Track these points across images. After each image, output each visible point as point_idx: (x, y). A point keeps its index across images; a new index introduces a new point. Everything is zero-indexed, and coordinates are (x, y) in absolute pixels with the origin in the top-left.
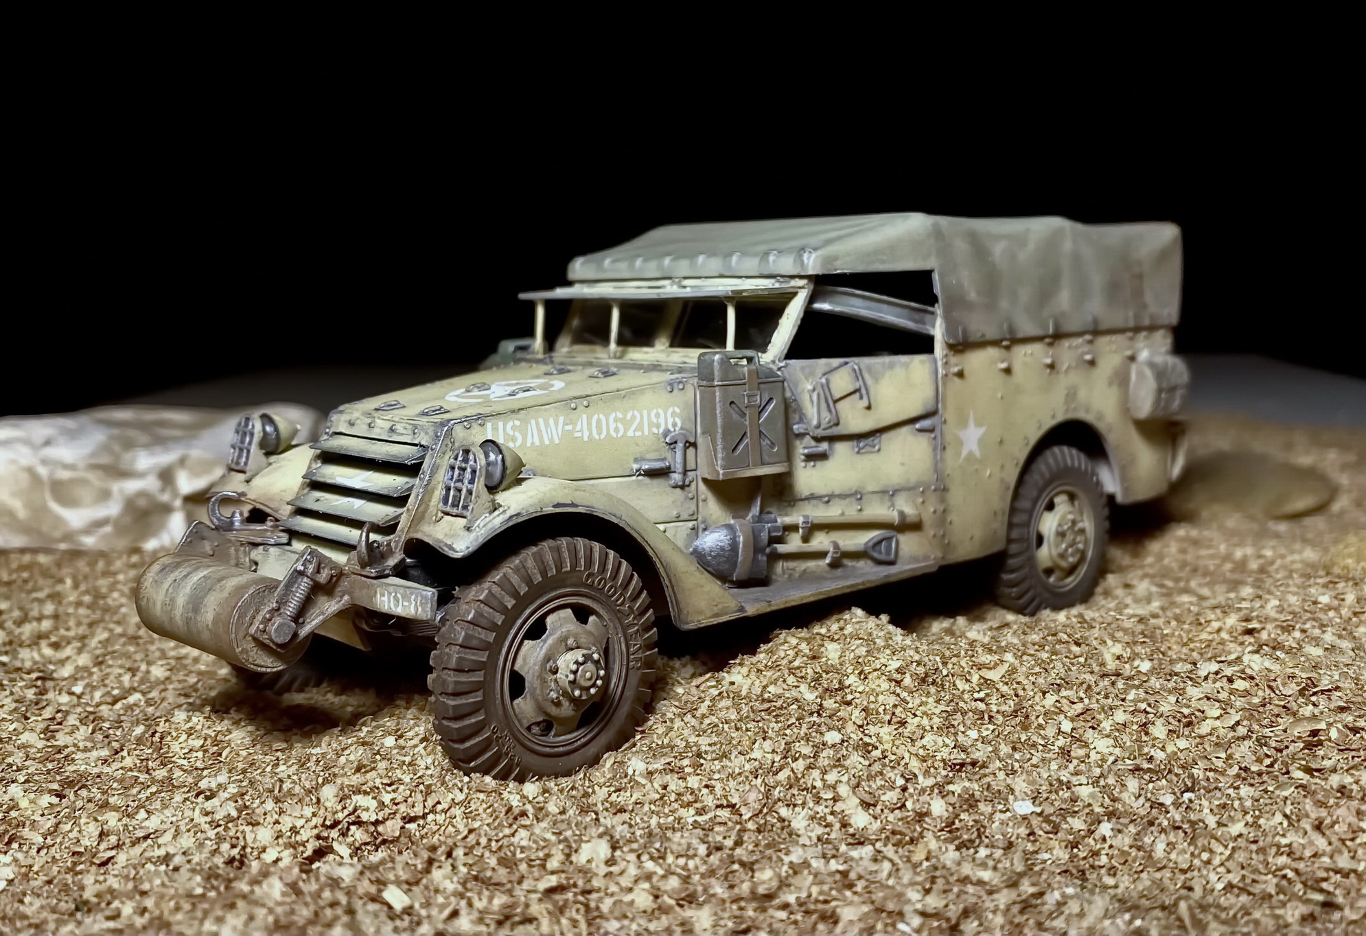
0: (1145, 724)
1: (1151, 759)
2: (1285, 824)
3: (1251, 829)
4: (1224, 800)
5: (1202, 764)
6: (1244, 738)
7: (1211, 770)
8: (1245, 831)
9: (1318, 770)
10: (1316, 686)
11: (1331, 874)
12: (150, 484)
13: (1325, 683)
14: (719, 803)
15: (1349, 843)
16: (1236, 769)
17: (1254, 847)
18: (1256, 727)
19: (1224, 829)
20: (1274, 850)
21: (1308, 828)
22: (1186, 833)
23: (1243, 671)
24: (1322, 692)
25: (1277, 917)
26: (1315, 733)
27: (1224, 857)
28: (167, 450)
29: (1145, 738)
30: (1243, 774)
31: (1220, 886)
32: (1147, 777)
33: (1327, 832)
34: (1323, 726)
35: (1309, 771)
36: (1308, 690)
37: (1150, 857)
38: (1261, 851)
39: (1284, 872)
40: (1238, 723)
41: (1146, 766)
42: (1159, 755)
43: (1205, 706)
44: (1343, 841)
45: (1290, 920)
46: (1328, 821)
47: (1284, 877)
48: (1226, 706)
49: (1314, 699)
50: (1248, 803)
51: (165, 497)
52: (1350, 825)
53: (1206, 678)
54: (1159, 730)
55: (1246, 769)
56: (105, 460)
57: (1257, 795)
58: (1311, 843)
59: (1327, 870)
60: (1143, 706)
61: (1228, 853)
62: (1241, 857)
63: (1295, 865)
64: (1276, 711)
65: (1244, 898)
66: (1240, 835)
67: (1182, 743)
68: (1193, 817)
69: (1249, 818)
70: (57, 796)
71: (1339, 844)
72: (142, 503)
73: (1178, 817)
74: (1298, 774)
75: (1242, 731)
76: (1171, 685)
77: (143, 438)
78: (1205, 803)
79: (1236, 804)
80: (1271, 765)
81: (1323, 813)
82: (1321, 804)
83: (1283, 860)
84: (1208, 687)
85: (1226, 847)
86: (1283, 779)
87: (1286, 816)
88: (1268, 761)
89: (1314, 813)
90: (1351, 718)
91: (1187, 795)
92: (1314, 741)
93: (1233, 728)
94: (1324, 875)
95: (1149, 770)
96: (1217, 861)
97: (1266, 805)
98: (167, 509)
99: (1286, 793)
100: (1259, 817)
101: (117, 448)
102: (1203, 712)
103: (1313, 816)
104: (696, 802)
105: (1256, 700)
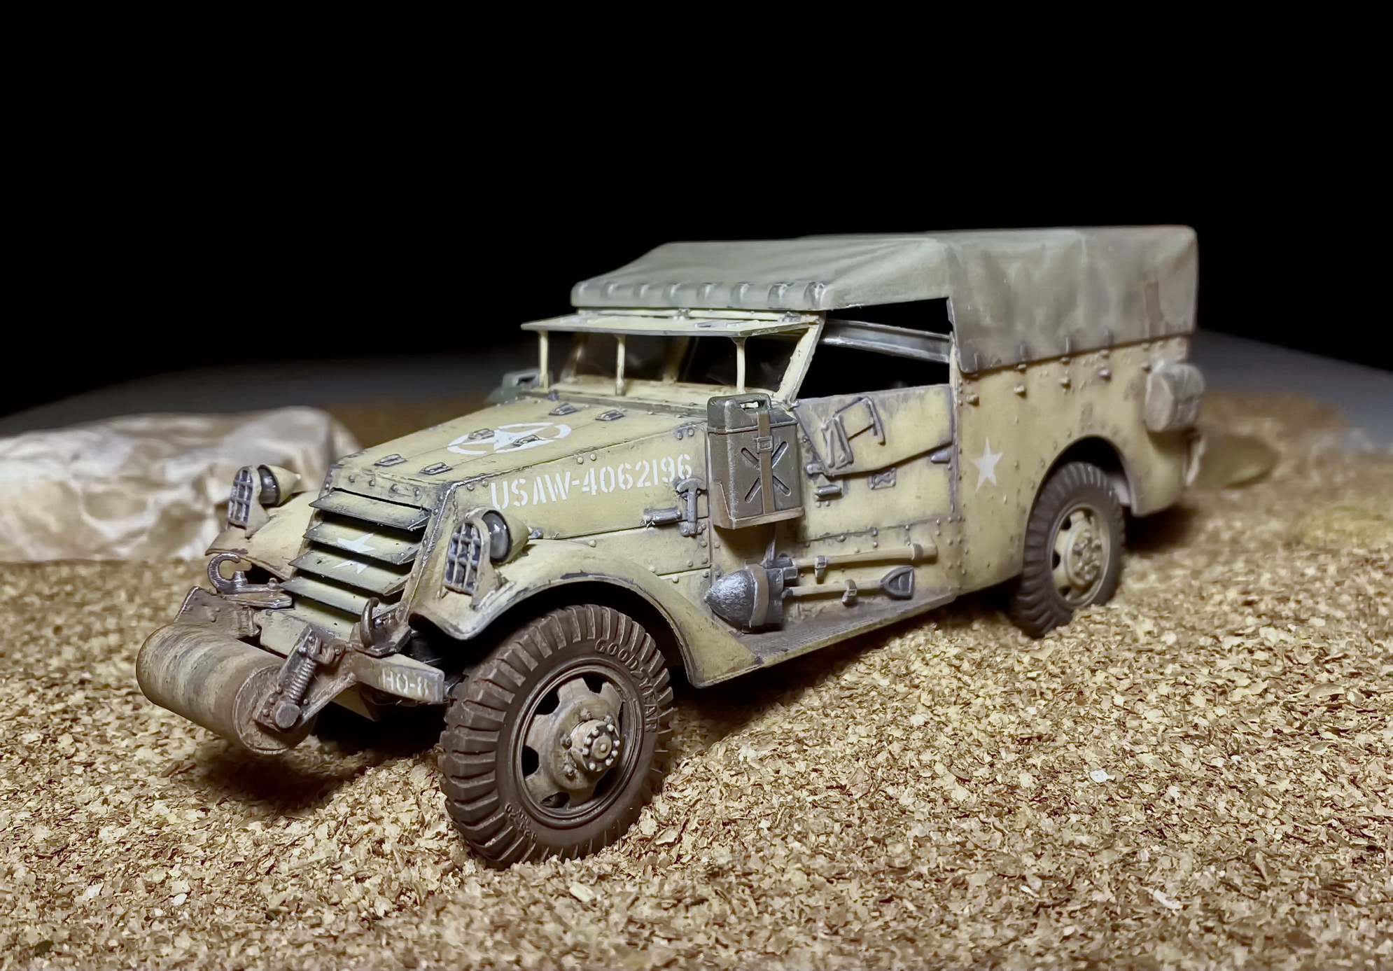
0: (1186, 696)
1: (1196, 726)
2: (1324, 779)
3: (1296, 786)
4: (1268, 761)
5: (1241, 729)
6: (1272, 704)
7: (1249, 734)
8: (1290, 788)
9: (1344, 731)
10: (1327, 655)
11: (1371, 821)
12: (185, 494)
13: (1335, 653)
14: (829, 784)
15: (1381, 794)
16: (1270, 733)
17: (1301, 801)
18: (1281, 694)
19: (1273, 786)
20: (1319, 802)
21: (1345, 782)
22: (1241, 792)
23: (1262, 644)
24: (1334, 660)
25: (1334, 861)
26: (1334, 697)
27: (1277, 811)
28: (195, 460)
29: (1187, 708)
30: (1279, 737)
31: (1278, 837)
32: (1196, 743)
33: (1362, 786)
34: (1341, 691)
35: (1337, 732)
36: (1322, 658)
37: (1215, 813)
38: (1309, 804)
39: (1329, 822)
40: (1266, 691)
41: (1192, 732)
42: (1203, 723)
43: (1234, 676)
44: (1376, 792)
45: (1343, 863)
46: (1361, 776)
47: (1330, 825)
48: (1253, 677)
49: (1328, 666)
50: (1290, 763)
51: (198, 507)
52: (1380, 778)
53: (1230, 651)
54: (1199, 700)
55: (1279, 732)
56: (135, 471)
57: (1295, 755)
58: (1350, 796)
59: (1366, 818)
60: (1182, 679)
61: (1279, 807)
62: (1292, 810)
63: (1337, 815)
64: (1296, 678)
65: (1300, 846)
66: (1287, 791)
67: (1220, 711)
68: (1242, 776)
69: (1293, 776)
70: (203, 810)
71: (1372, 796)
72: (176, 513)
73: (1231, 778)
74: (1329, 735)
75: (1270, 698)
76: (1202, 659)
77: (166, 448)
78: (1252, 764)
79: (1280, 764)
80: (1301, 728)
81: (1356, 769)
82: (1352, 761)
83: (1327, 811)
84: (1234, 659)
85: (1277, 802)
86: (1314, 739)
87: (1324, 773)
88: (1297, 724)
89: (1349, 769)
90: (1362, 683)
91: (1235, 758)
92: (1334, 704)
93: (1261, 695)
94: (1365, 823)
95: (1197, 737)
96: (1271, 814)
97: (1305, 763)
98: (200, 518)
99: (1321, 753)
100: (1300, 775)
101: (143, 459)
102: (1233, 682)
103: (1348, 771)
104: (808, 784)
105: (1277, 669)
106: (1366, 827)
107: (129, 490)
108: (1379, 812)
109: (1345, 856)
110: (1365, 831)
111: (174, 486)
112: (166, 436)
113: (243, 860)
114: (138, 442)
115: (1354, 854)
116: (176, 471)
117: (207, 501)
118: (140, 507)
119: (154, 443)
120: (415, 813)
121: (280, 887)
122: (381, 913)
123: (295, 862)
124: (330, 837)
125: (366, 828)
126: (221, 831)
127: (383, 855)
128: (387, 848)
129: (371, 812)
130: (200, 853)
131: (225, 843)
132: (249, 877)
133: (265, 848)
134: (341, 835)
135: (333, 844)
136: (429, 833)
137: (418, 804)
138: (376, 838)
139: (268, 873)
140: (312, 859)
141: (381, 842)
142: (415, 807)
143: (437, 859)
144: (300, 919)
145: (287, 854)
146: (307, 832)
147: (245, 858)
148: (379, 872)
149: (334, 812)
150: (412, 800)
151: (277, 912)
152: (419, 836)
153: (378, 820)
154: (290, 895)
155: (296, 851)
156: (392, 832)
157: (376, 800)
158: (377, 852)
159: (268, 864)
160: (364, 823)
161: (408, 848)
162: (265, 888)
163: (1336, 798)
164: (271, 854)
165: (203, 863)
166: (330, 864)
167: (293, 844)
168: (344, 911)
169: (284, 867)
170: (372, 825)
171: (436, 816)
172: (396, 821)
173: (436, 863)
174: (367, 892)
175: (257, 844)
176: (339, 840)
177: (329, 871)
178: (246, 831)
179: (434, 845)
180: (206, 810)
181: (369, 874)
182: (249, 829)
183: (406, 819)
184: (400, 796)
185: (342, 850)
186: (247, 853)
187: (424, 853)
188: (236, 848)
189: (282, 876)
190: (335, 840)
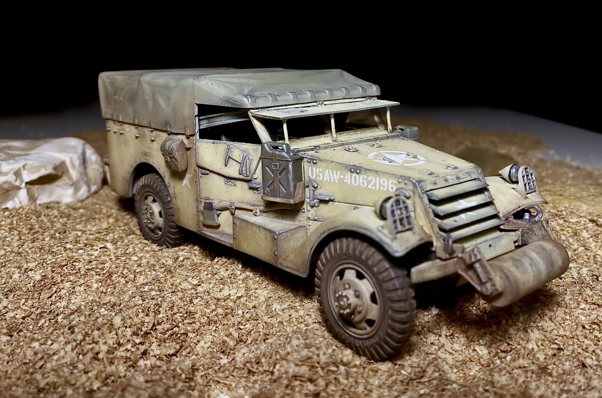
11: (558, 336)
12: (10, 177)
15: (562, 325)
28: (17, 162)
33: (554, 321)
51: (17, 183)
52: (562, 318)
71: (559, 325)
72: (6, 186)
98: (18, 188)
104: (304, 321)
106: (556, 339)
108: (562, 332)
109: (548, 353)
110: (556, 341)
111: (6, 174)
113: (28, 361)
115: (552, 352)
116: (7, 167)
117: (22, 181)
120: (115, 339)
121: (46, 376)
122: (95, 388)
123: (54, 363)
124: (73, 350)
125: (91, 346)
126: (18, 346)
127: (98, 360)
128: (100, 356)
129: (93, 339)
131: (20, 353)
132: (31, 370)
133: (40, 356)
134: (78, 349)
135: (74, 354)
136: (122, 349)
137: (117, 334)
138: (95, 352)
139: (40, 368)
140: (64, 361)
141: (98, 353)
142: (115, 336)
143: (125, 360)
144: (55, 393)
145: (51, 359)
146: (61, 347)
147: (30, 360)
148: (97, 367)
149: (75, 338)
150: (114, 332)
151: (43, 389)
152: (116, 350)
153: (97, 343)
154: (51, 380)
155: (55, 357)
156: (104, 348)
157: (96, 333)
158: (96, 358)
159: (40, 364)
160: (90, 344)
161: (111, 356)
162: (38, 376)
164: (43, 358)
165: (8, 363)
166: (72, 364)
167: (54, 354)
168: (77, 389)
169: (49, 366)
170: (94, 345)
171: (126, 341)
172: (105, 343)
173: (125, 363)
174: (89, 378)
175: (36, 354)
176: (77, 352)
177: (71, 368)
178: (30, 347)
179: (124, 354)
180: (11, 336)
181: (90, 369)
182: (32, 346)
183: (110, 342)
184: (108, 331)
185: (78, 357)
186: (30, 358)
187: (119, 358)
188: (25, 355)
189: (46, 370)
190: (75, 352)
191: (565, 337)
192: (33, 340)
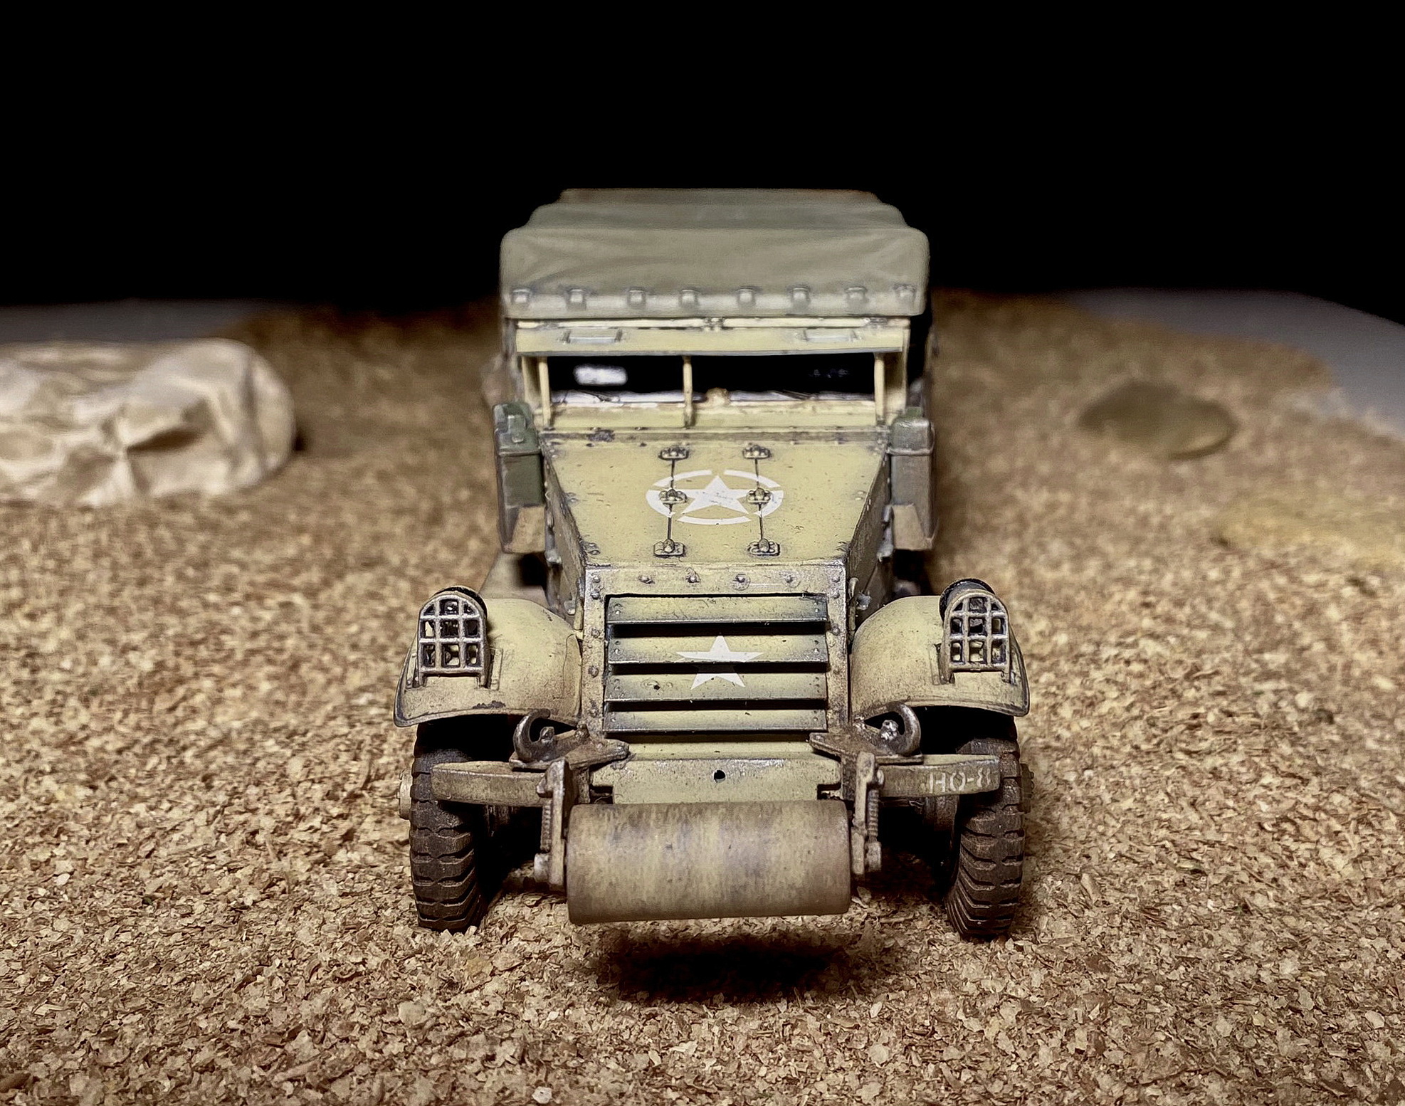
0: (1054, 707)
1: (1058, 738)
2: (1167, 800)
3: (1139, 805)
4: (1117, 778)
5: (1101, 743)
6: (1136, 718)
7: (1107, 748)
8: (1133, 806)
9: (1196, 752)
10: (1199, 671)
11: (1200, 845)
12: (93, 436)
13: (1207, 669)
15: (1216, 818)
16: (1128, 749)
17: (1140, 821)
18: (1147, 708)
19: (1117, 804)
20: (1156, 824)
21: (1184, 804)
22: (1085, 808)
23: (1139, 655)
24: (1204, 676)
25: (1157, 883)
26: (1195, 716)
27: (1116, 830)
28: (107, 399)
29: (1053, 718)
30: (1135, 753)
31: (1112, 855)
32: (1054, 755)
33: (1199, 809)
34: (1202, 710)
35: (1189, 753)
36: (1192, 675)
37: (1057, 828)
38: (1147, 825)
39: (1163, 843)
40: (1132, 705)
41: (1054, 744)
42: (1066, 734)
43: (1105, 688)
44: (1212, 816)
45: (1166, 885)
46: (1201, 799)
47: (1163, 846)
48: (1123, 688)
49: (1196, 683)
50: (1137, 782)
51: (108, 449)
52: (1218, 802)
53: (1107, 661)
54: (1066, 711)
55: (1137, 748)
56: (41, 411)
57: (1145, 773)
58: (1186, 819)
59: (1197, 842)
60: (1053, 689)
61: (1119, 826)
62: (1130, 830)
63: (1173, 837)
64: (1164, 693)
65: (1131, 866)
66: (1130, 809)
67: (1085, 723)
68: (1092, 793)
69: (1138, 796)
70: (91, 787)
71: (1208, 819)
72: (85, 455)
73: (1079, 794)
74: (1180, 755)
75: (1135, 712)
76: (1077, 668)
77: (75, 384)
78: (1103, 781)
79: (1128, 782)
80: (1158, 745)
81: (1197, 792)
82: (1196, 784)
83: (1163, 832)
84: (1110, 669)
85: (1118, 820)
86: (1167, 757)
87: (1167, 794)
88: (1155, 741)
89: (1190, 791)
90: (1225, 703)
91: (1088, 773)
92: (1194, 725)
93: (1128, 709)
94: (1195, 847)
95: (1056, 749)
96: (1110, 833)
97: (1152, 783)
98: (109, 460)
99: (1168, 773)
100: (1144, 795)
101: (51, 396)
102: (1103, 693)
103: (1190, 794)
105: (1148, 683)
106: (1195, 850)
107: (34, 430)
108: (1211, 835)
109: (1169, 879)
110: (1194, 855)
111: (83, 428)
112: (73, 369)
113: (125, 841)
114: (46, 377)
115: (1178, 877)
116: (85, 411)
117: (117, 444)
118: (46, 449)
119: (62, 378)
120: (289, 806)
121: (157, 872)
122: (248, 903)
123: (173, 848)
124: (209, 823)
125: (242, 818)
126: (107, 810)
127: (256, 846)
128: (260, 838)
129: (247, 802)
130: (86, 832)
131: (110, 823)
132: (130, 860)
133: (147, 831)
134: (219, 822)
135: (210, 832)
136: (303, 826)
137: (294, 795)
138: (250, 830)
139: (148, 856)
140: (190, 846)
141: (254, 833)
142: (290, 799)
143: (308, 850)
144: (172, 906)
145: (167, 839)
146: (188, 817)
147: (129, 839)
148: (253, 860)
149: (214, 799)
150: (288, 791)
151: (153, 898)
152: (293, 828)
153: (254, 811)
154: (166, 881)
155: (176, 837)
156: (268, 823)
157: (253, 791)
158: (250, 842)
159: (149, 846)
160: (241, 813)
161: (280, 840)
162: (144, 873)
163: (1173, 819)
164: (152, 836)
165: (87, 842)
166: (205, 852)
167: (174, 829)
168: (215, 900)
169: (163, 852)
170: (247, 815)
171: (311, 810)
172: (270, 813)
173: (308, 854)
174: (238, 882)
175: (139, 827)
176: (216, 828)
177: (205, 859)
178: (129, 813)
179: (306, 837)
180: (94, 788)
181: (241, 864)
182: (132, 811)
183: (281, 811)
184: (276, 788)
185: (218, 838)
186: (130, 835)
187: (296, 844)
188: (120, 828)
189: (159, 861)
190: (212, 827)
191: (1217, 845)
192: (135, 798)
